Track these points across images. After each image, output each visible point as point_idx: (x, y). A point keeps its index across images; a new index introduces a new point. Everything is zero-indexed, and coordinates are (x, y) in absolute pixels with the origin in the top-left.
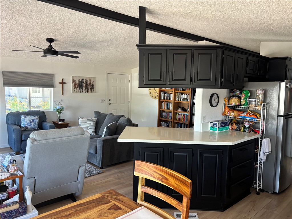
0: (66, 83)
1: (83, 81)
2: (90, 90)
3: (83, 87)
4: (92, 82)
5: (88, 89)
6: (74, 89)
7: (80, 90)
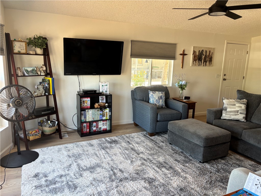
0: (187, 55)
1: (203, 52)
2: (208, 63)
3: (202, 59)
4: (211, 53)
5: (206, 62)
6: (193, 62)
7: (199, 63)
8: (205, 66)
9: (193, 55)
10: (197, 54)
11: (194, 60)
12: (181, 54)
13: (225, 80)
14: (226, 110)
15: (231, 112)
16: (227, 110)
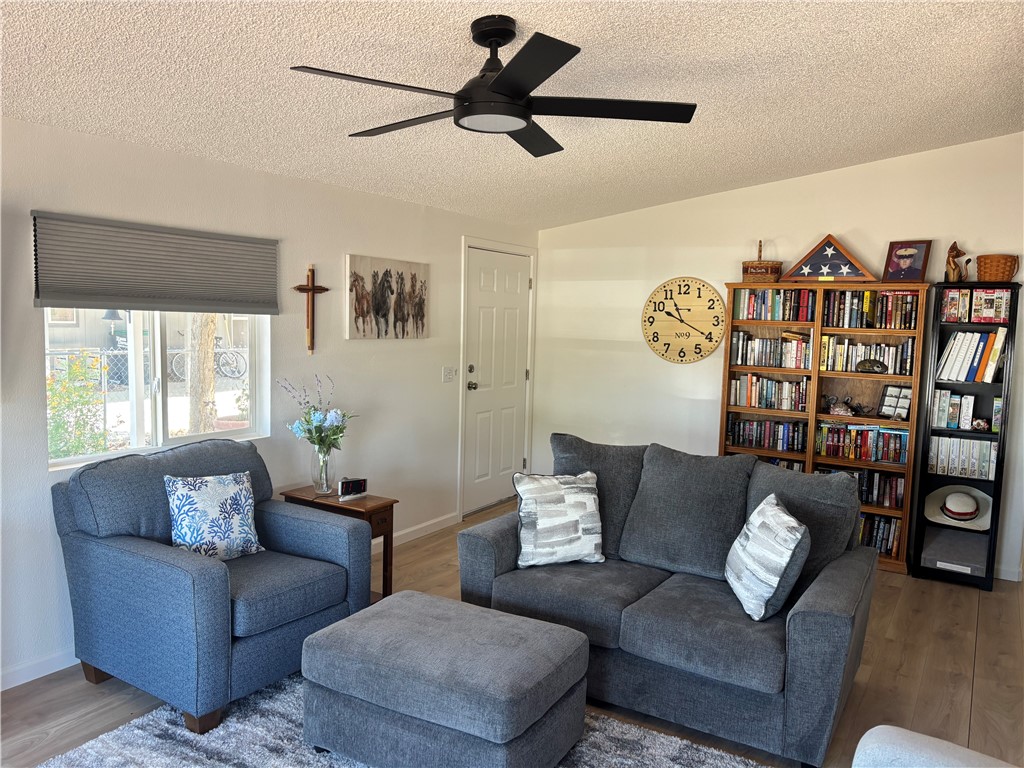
0: (327, 290)
1: (388, 281)
3: (388, 310)
5: (404, 320)
6: (356, 322)
7: (377, 324)
8: (400, 336)
9: (351, 290)
10: (369, 287)
11: (359, 313)
12: (301, 289)
13: (475, 388)
14: (533, 524)
15: (552, 531)
16: (538, 527)
